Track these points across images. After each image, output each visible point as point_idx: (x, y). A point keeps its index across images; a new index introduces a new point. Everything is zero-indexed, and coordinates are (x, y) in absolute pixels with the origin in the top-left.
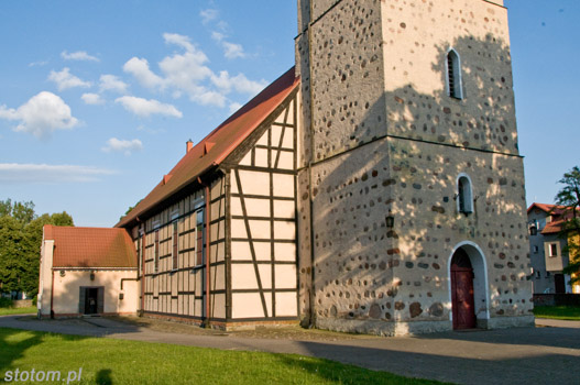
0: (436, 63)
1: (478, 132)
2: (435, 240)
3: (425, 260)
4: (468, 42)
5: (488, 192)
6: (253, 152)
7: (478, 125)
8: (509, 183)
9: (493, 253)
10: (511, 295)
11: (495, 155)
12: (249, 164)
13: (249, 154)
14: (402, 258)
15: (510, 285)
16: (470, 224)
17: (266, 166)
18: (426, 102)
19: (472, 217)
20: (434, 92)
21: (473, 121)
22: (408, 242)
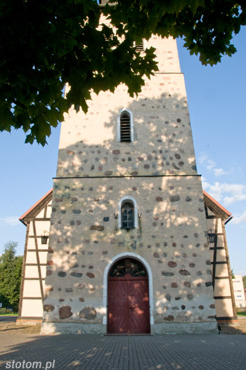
1: (148, 163)
2: (91, 253)
3: (79, 270)
4: (143, 102)
5: (156, 209)
7: (150, 158)
8: (183, 199)
9: (160, 262)
10: (185, 301)
11: (165, 179)
12: (43, 217)
13: (43, 211)
14: (54, 269)
15: (182, 291)
16: (132, 237)
18: (96, 150)
19: (135, 232)
20: (105, 142)
21: (144, 156)
22: (62, 256)
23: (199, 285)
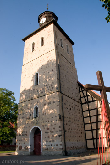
5: (43, 109)
7: (43, 89)
9: (44, 128)
20: (31, 87)
22: (20, 129)
23: (56, 136)
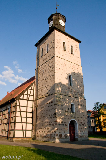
0: (67, 77)
1: (76, 93)
2: (66, 119)
3: (63, 123)
4: (74, 73)
5: (78, 108)
6: (23, 95)
7: (76, 92)
8: (83, 105)
9: (79, 122)
10: (83, 132)
11: (79, 99)
12: (22, 98)
13: (22, 96)
14: (58, 123)
15: (83, 130)
16: (74, 115)
17: (26, 99)
18: (64, 86)
19: (74, 113)
20: (66, 84)
21: (75, 91)
22: (59, 119)
